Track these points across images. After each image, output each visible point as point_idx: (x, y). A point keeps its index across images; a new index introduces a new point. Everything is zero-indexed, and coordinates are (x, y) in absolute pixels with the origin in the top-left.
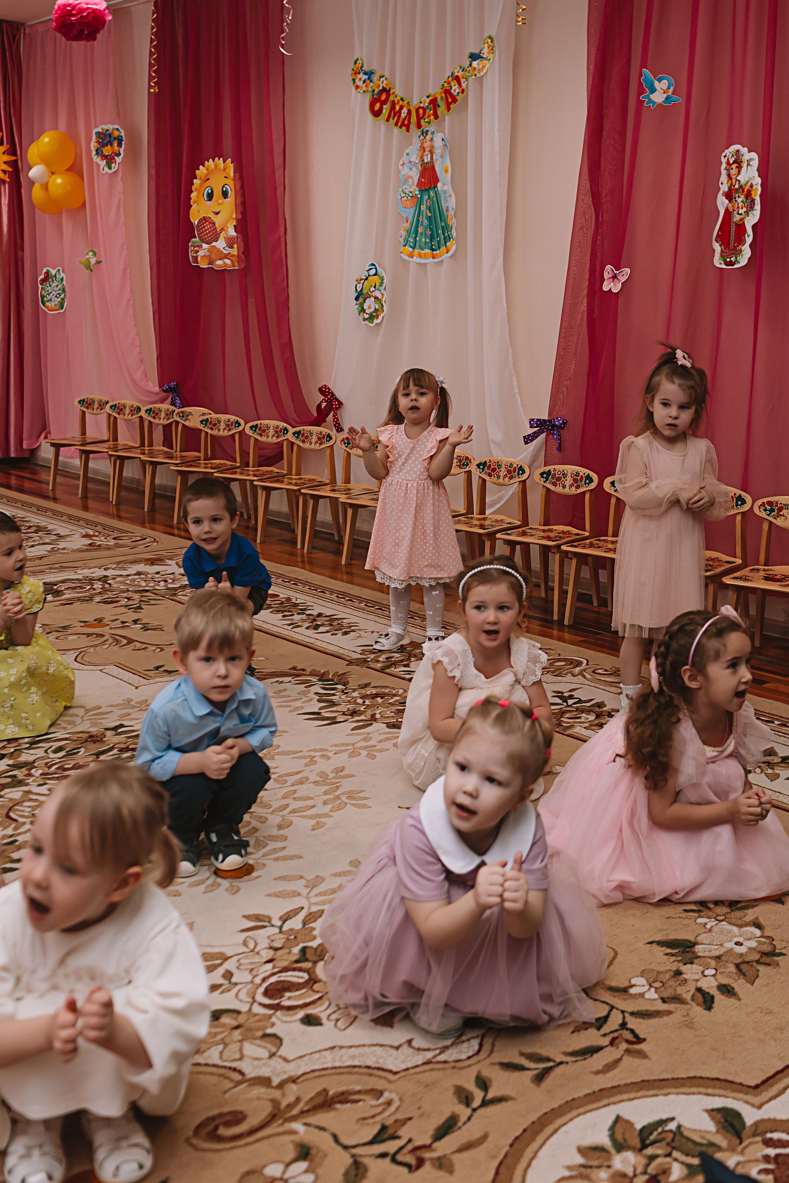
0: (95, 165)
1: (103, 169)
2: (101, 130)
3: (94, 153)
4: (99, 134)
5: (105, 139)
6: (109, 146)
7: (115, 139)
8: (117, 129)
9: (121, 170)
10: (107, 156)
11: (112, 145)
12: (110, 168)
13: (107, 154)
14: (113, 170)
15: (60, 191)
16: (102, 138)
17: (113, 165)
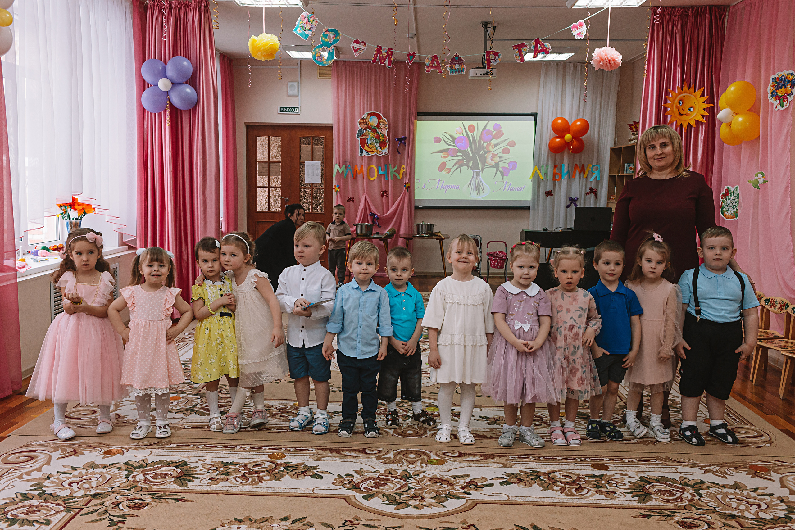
0: (770, 104)
1: (776, 107)
2: (777, 76)
3: (770, 95)
4: (775, 80)
5: (780, 83)
6: (783, 88)
7: (789, 82)
8: (792, 74)
9: (791, 106)
10: (781, 96)
11: (785, 87)
12: (782, 106)
13: (780, 95)
14: (785, 107)
15: (740, 127)
16: (777, 83)
17: (785, 103)
